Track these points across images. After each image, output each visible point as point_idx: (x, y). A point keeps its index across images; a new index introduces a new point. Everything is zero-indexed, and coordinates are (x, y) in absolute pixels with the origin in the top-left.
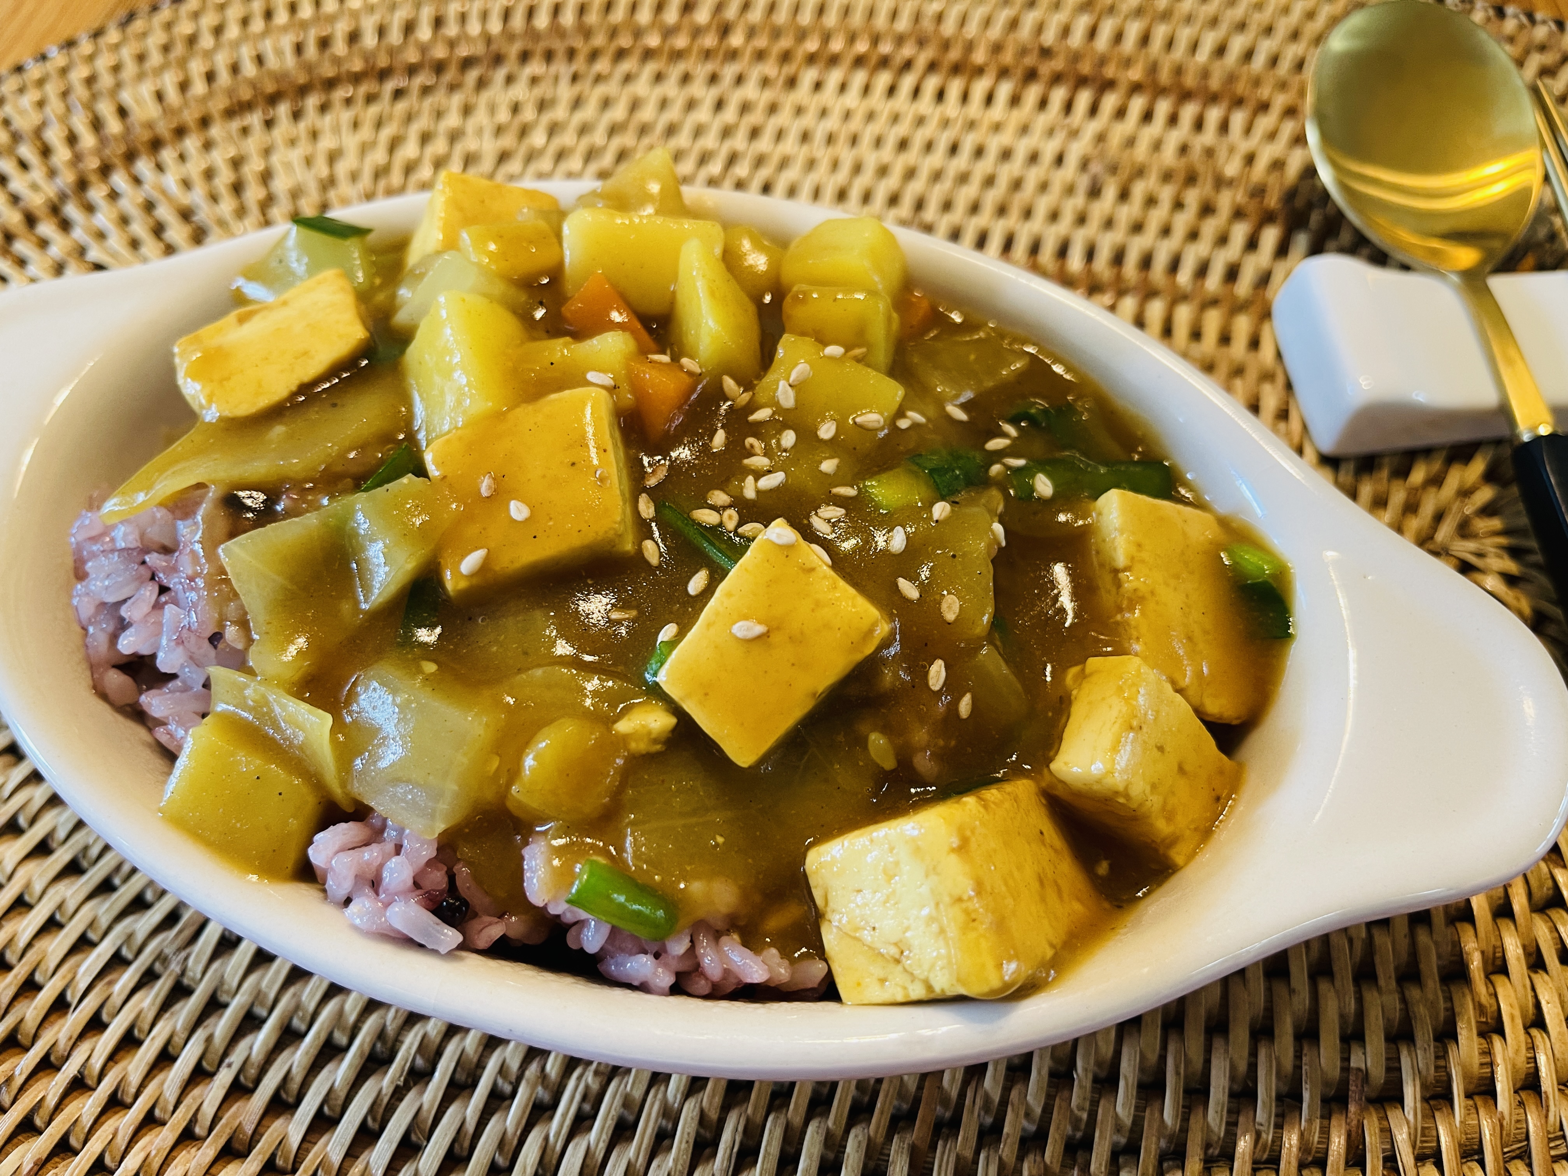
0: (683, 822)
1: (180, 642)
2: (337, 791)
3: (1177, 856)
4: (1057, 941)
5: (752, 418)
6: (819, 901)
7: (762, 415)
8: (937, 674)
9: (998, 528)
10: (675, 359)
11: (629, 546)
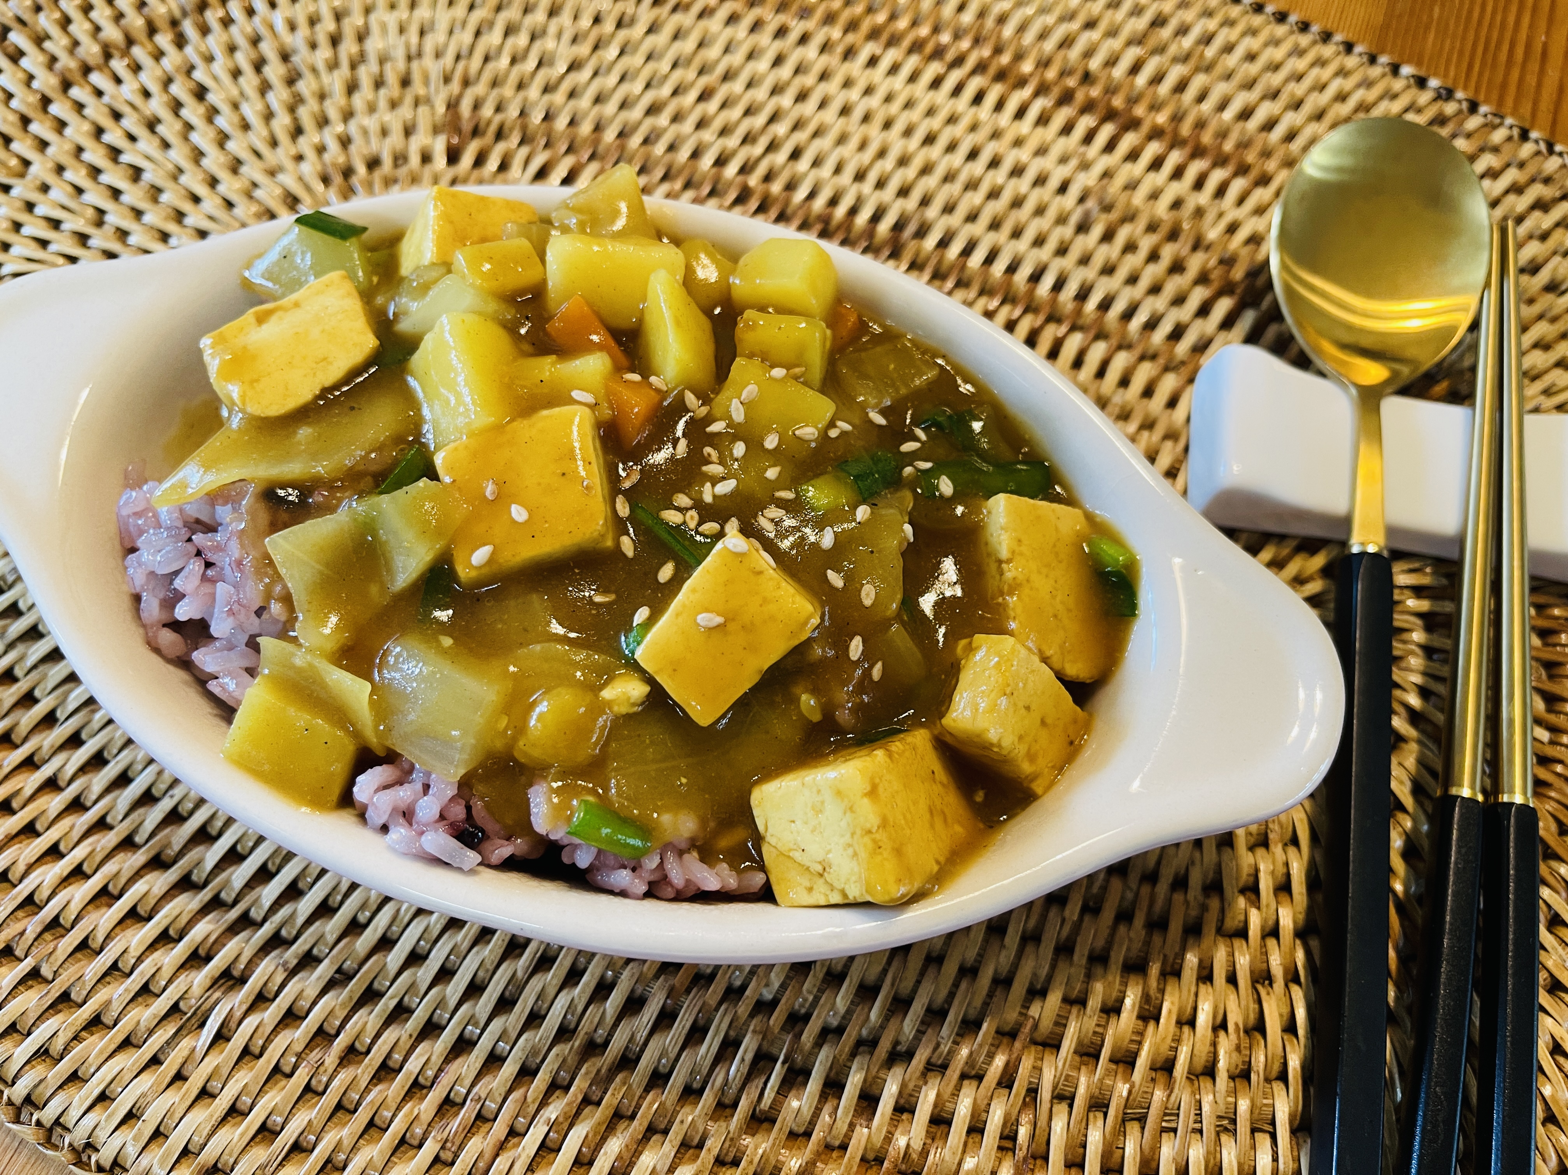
0: (655, 766)
1: (231, 612)
2: (373, 740)
3: (1037, 787)
4: (942, 859)
5: (708, 429)
6: (761, 828)
7: (717, 427)
8: (856, 648)
9: (908, 528)
10: (645, 376)
11: (609, 543)
